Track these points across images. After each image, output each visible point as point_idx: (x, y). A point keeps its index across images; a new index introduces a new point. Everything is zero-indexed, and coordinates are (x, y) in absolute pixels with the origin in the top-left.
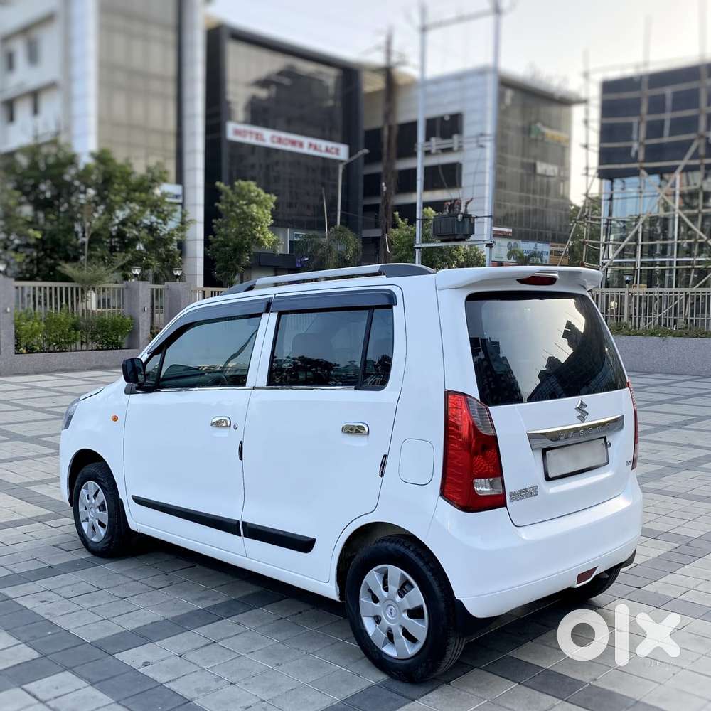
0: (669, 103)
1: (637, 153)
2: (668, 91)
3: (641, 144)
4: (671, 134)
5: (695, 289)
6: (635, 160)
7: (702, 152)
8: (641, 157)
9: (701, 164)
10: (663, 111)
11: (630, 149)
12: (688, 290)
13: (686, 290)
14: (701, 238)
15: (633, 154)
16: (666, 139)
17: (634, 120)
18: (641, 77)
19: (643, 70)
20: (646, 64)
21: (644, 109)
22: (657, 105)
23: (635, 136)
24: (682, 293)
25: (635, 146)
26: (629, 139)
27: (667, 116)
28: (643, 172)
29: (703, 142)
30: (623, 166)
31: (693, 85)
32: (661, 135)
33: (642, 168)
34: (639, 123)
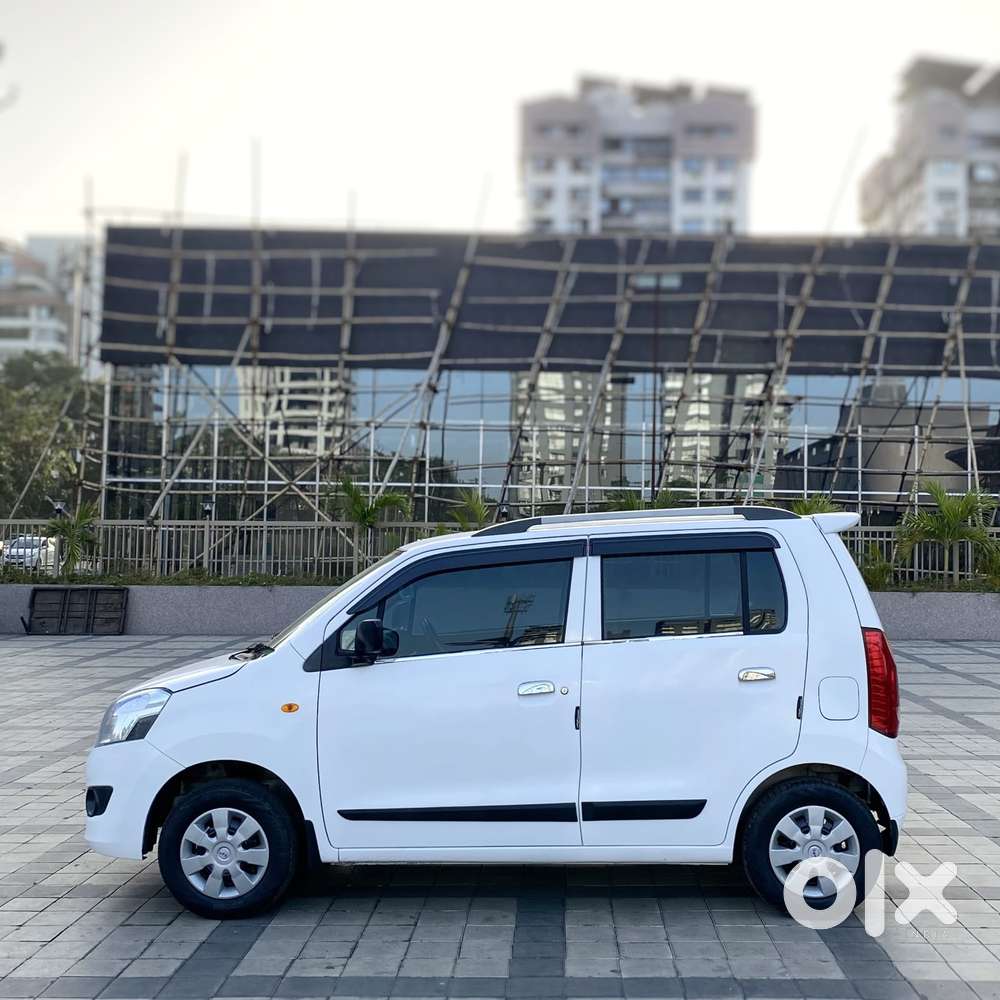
0: (210, 273)
1: (164, 333)
2: (210, 257)
3: (171, 322)
4: (214, 314)
5: (247, 522)
6: (162, 342)
7: (255, 343)
8: (171, 338)
9: (254, 358)
10: (202, 280)
11: (154, 326)
12: (237, 523)
13: (233, 523)
14: (254, 454)
15: (159, 333)
16: (206, 320)
17: (162, 288)
18: (172, 231)
19: (173, 222)
20: (179, 214)
21: (176, 274)
22: (193, 272)
23: (161, 308)
24: (228, 527)
25: (163, 323)
26: (154, 312)
27: (208, 290)
28: (174, 360)
29: (256, 330)
30: (145, 348)
31: (244, 255)
32: (199, 312)
33: (171, 354)
34: (168, 294)
